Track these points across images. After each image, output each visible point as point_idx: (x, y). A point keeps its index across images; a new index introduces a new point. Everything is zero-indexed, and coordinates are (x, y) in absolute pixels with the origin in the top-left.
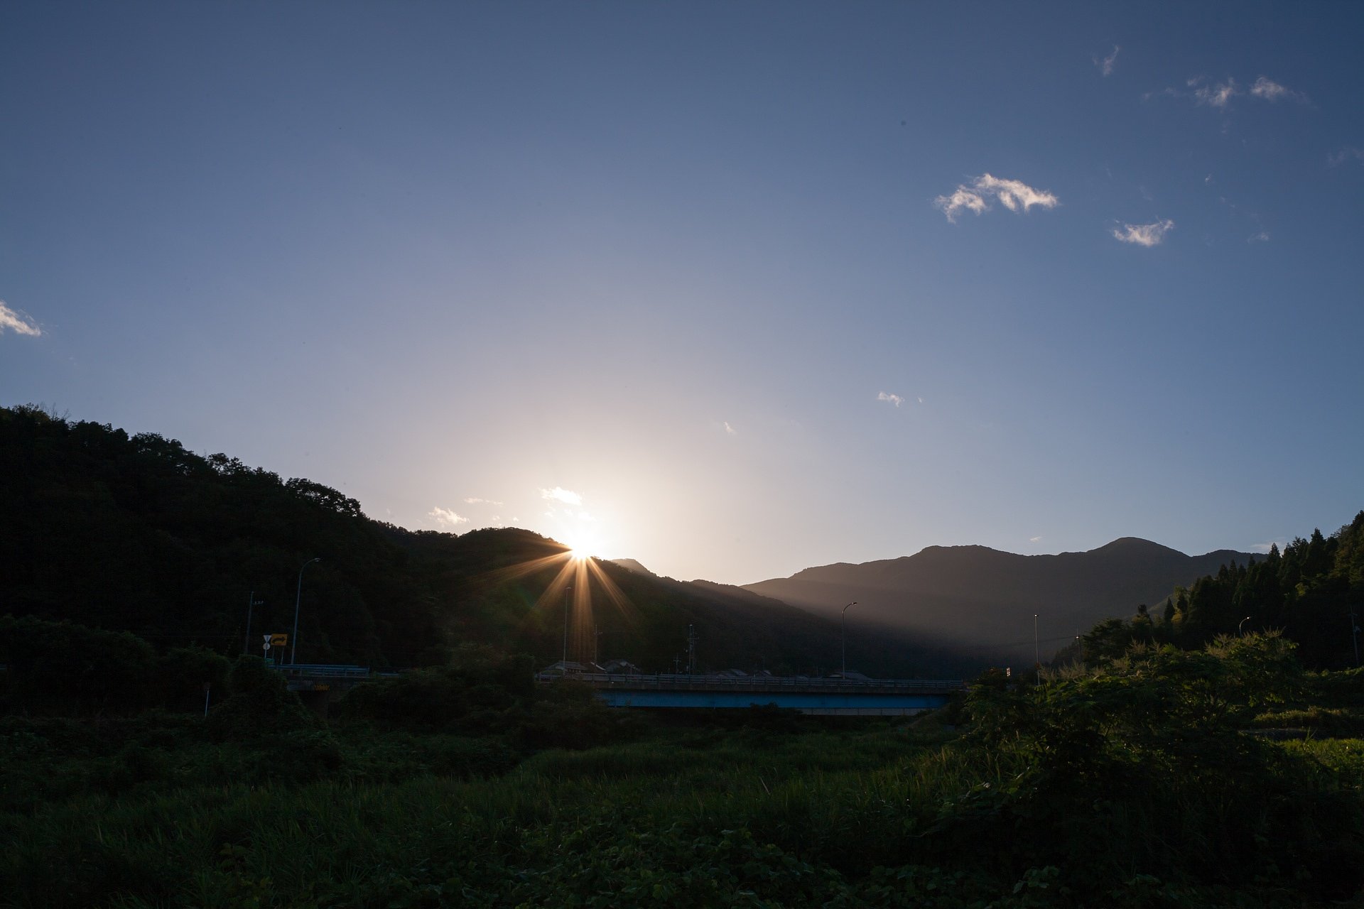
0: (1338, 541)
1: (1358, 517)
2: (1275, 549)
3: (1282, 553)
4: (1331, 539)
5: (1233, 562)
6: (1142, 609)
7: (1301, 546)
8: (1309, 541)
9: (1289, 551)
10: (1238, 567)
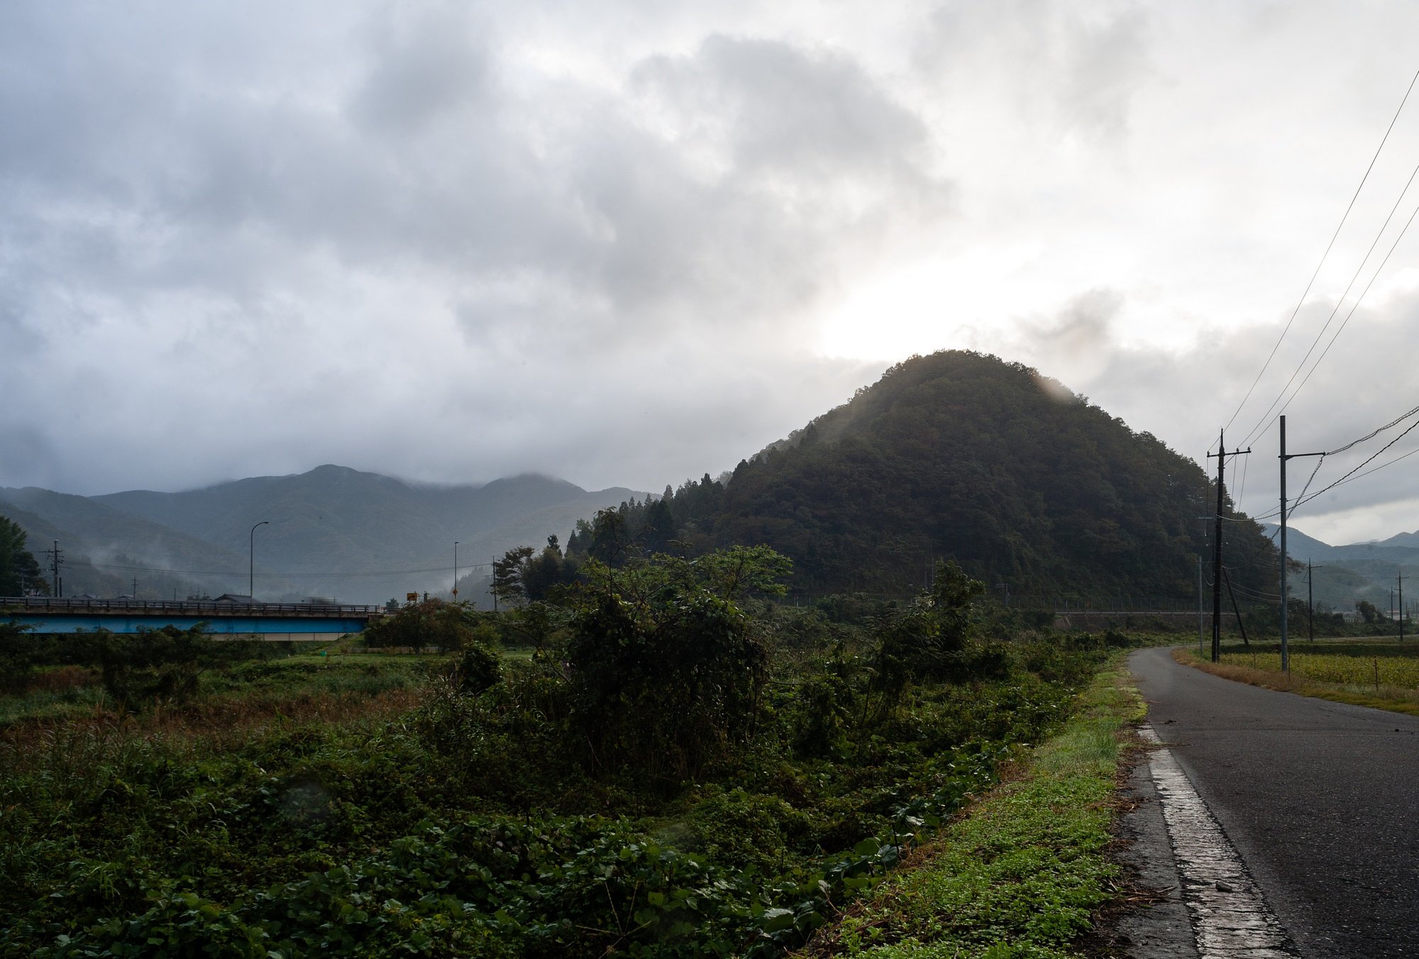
0: (722, 484)
2: (669, 489)
3: (674, 495)
4: (716, 482)
5: (632, 500)
6: (553, 540)
7: (692, 487)
8: (699, 483)
9: (679, 492)
10: (636, 505)
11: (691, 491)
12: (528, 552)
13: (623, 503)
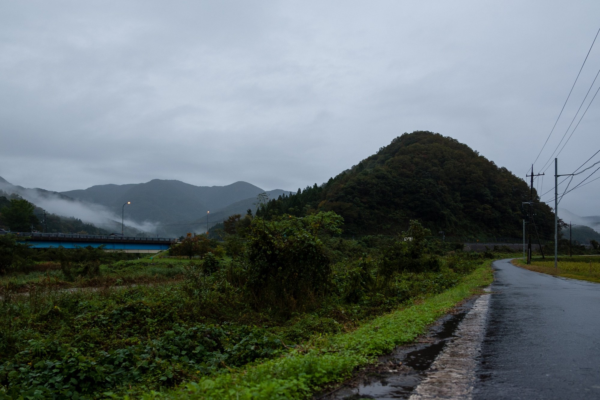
0: (322, 188)
1: (330, 180)
3: (302, 193)
4: (320, 188)
5: (284, 194)
6: (250, 211)
7: (309, 189)
8: (312, 187)
9: (304, 191)
11: (309, 191)
12: (239, 216)
13: (280, 196)
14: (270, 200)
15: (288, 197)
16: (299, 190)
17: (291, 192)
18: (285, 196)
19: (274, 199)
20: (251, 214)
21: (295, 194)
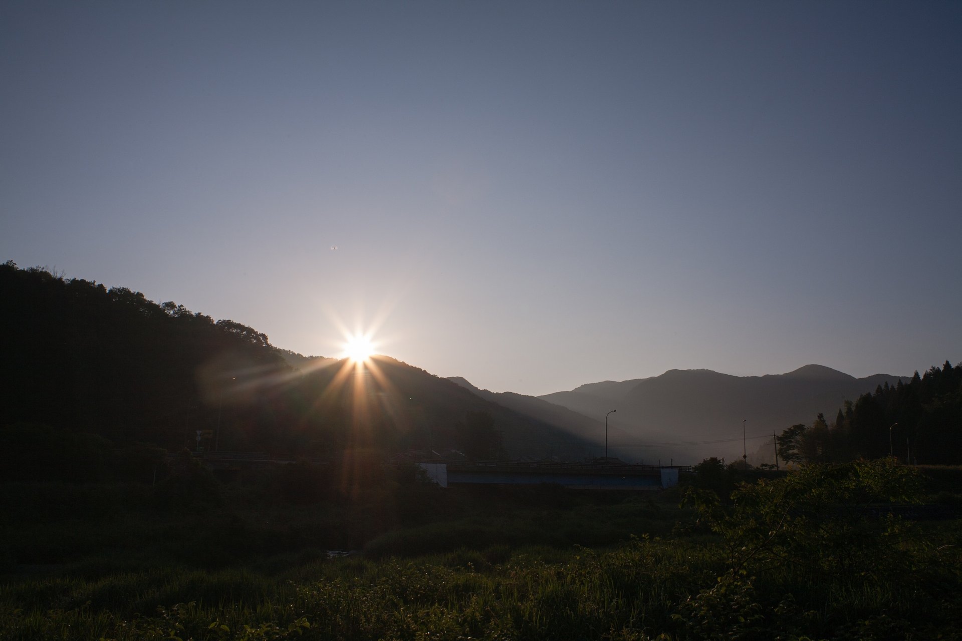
3: (922, 377)
4: (957, 368)
5: (886, 383)
6: (820, 416)
7: (936, 372)
8: (942, 369)
9: (926, 376)
11: (935, 375)
12: (801, 427)
13: (879, 386)
14: (862, 395)
15: (896, 387)
16: (917, 374)
17: (900, 380)
18: (890, 387)
19: (869, 394)
20: (824, 421)
21: (909, 382)
